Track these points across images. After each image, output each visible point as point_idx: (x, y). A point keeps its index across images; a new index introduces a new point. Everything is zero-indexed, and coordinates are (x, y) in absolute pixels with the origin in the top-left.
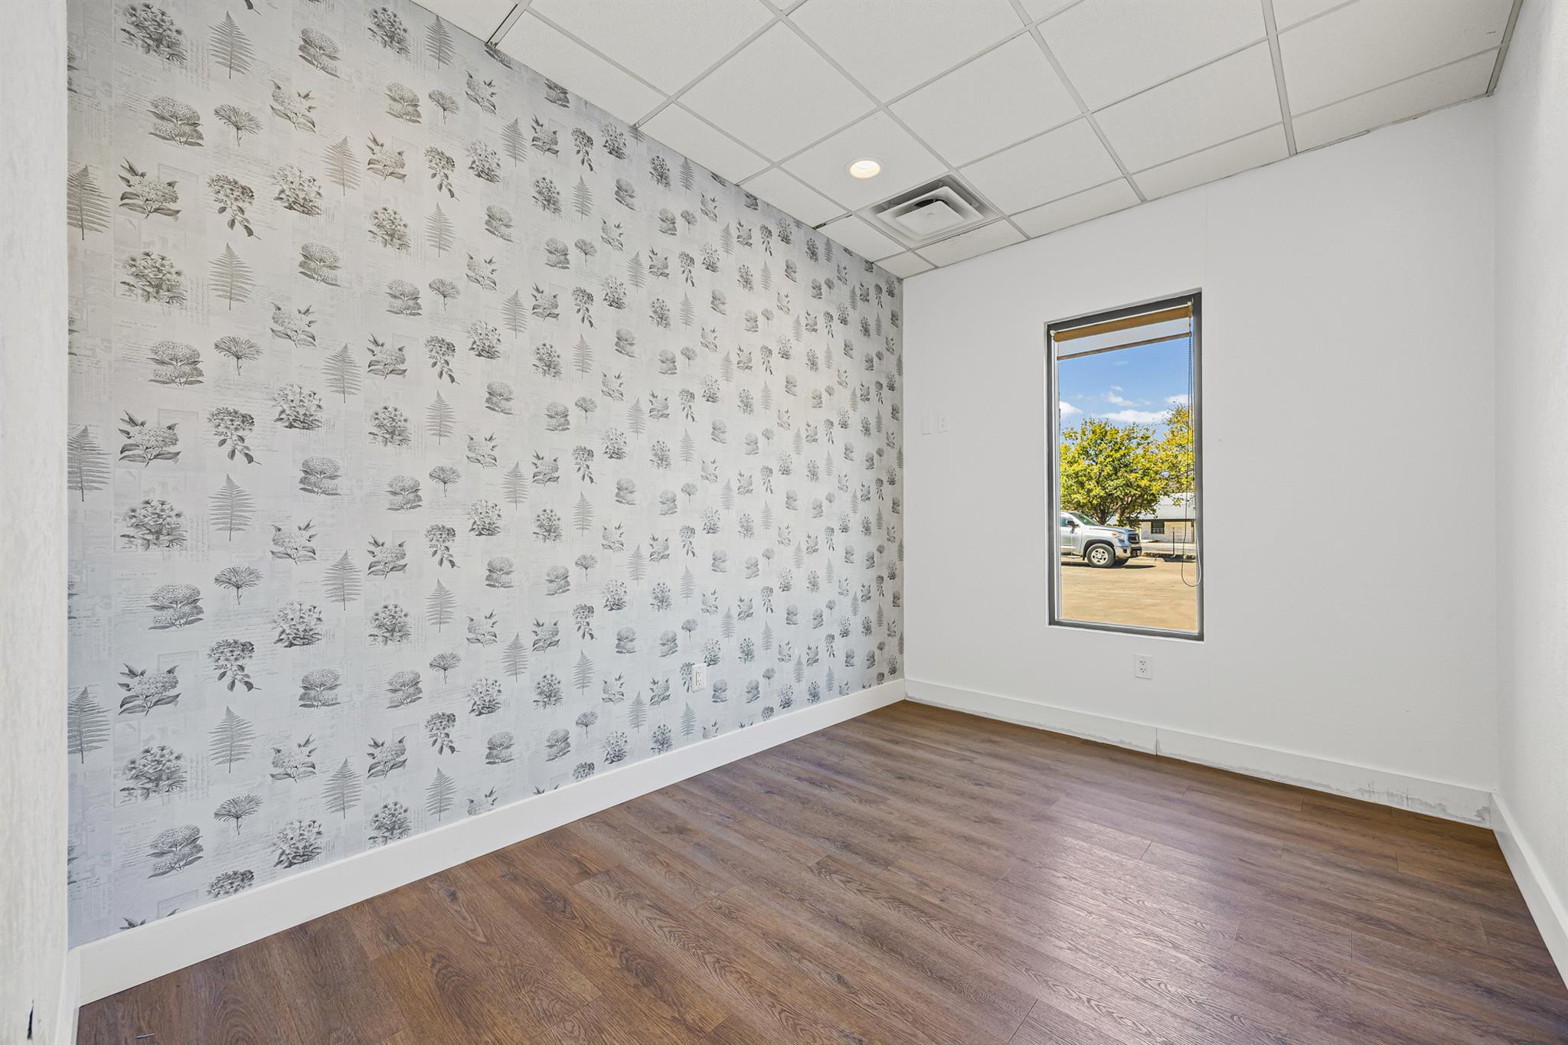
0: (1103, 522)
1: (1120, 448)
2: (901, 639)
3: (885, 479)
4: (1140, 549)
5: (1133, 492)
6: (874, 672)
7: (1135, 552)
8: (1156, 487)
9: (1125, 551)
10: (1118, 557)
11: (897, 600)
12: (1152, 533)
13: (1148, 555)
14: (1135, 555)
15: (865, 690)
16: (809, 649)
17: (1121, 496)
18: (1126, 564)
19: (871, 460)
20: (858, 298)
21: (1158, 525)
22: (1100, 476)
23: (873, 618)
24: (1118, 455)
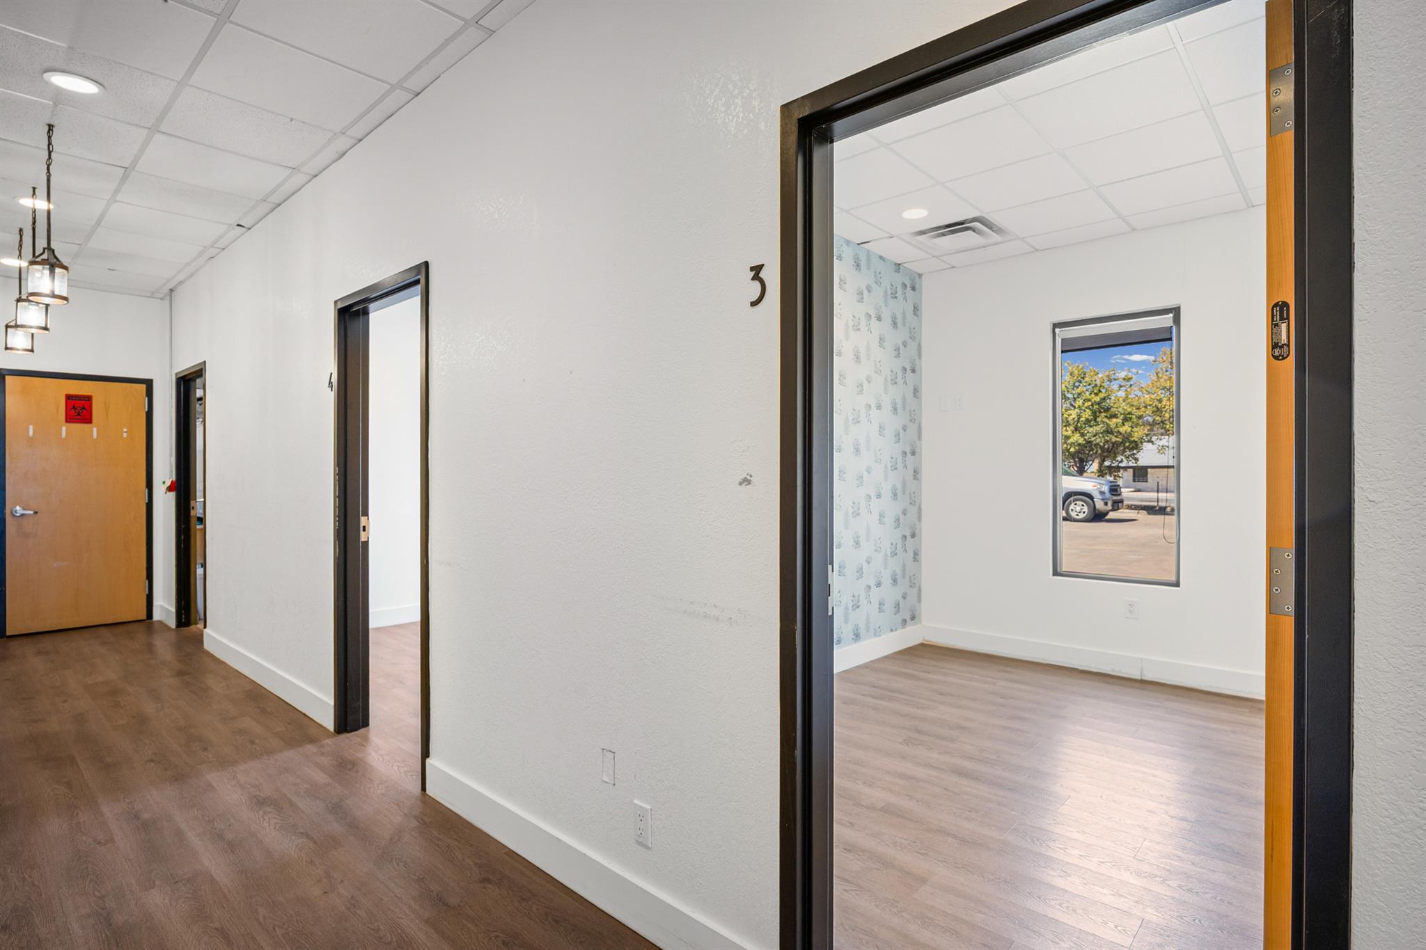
0: (1081, 471)
1: (1100, 391)
2: (920, 590)
3: (908, 452)
4: (1122, 501)
5: (1114, 439)
6: (899, 618)
7: (1117, 505)
8: (1138, 433)
9: (1106, 504)
10: (1098, 510)
11: (916, 555)
12: (1134, 481)
13: (1130, 507)
14: (1116, 508)
15: (893, 633)
16: (854, 596)
17: (1102, 444)
18: (1107, 517)
19: (898, 435)
20: (889, 296)
21: (1140, 474)
22: (1078, 421)
23: (899, 572)
24: (1097, 399)
